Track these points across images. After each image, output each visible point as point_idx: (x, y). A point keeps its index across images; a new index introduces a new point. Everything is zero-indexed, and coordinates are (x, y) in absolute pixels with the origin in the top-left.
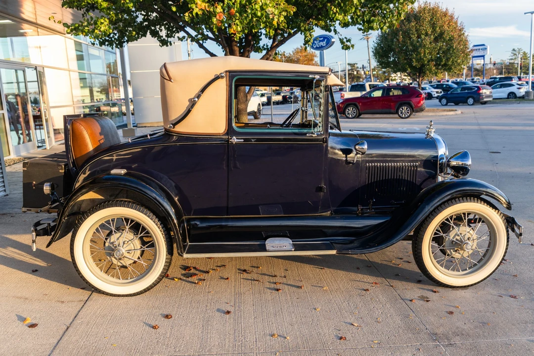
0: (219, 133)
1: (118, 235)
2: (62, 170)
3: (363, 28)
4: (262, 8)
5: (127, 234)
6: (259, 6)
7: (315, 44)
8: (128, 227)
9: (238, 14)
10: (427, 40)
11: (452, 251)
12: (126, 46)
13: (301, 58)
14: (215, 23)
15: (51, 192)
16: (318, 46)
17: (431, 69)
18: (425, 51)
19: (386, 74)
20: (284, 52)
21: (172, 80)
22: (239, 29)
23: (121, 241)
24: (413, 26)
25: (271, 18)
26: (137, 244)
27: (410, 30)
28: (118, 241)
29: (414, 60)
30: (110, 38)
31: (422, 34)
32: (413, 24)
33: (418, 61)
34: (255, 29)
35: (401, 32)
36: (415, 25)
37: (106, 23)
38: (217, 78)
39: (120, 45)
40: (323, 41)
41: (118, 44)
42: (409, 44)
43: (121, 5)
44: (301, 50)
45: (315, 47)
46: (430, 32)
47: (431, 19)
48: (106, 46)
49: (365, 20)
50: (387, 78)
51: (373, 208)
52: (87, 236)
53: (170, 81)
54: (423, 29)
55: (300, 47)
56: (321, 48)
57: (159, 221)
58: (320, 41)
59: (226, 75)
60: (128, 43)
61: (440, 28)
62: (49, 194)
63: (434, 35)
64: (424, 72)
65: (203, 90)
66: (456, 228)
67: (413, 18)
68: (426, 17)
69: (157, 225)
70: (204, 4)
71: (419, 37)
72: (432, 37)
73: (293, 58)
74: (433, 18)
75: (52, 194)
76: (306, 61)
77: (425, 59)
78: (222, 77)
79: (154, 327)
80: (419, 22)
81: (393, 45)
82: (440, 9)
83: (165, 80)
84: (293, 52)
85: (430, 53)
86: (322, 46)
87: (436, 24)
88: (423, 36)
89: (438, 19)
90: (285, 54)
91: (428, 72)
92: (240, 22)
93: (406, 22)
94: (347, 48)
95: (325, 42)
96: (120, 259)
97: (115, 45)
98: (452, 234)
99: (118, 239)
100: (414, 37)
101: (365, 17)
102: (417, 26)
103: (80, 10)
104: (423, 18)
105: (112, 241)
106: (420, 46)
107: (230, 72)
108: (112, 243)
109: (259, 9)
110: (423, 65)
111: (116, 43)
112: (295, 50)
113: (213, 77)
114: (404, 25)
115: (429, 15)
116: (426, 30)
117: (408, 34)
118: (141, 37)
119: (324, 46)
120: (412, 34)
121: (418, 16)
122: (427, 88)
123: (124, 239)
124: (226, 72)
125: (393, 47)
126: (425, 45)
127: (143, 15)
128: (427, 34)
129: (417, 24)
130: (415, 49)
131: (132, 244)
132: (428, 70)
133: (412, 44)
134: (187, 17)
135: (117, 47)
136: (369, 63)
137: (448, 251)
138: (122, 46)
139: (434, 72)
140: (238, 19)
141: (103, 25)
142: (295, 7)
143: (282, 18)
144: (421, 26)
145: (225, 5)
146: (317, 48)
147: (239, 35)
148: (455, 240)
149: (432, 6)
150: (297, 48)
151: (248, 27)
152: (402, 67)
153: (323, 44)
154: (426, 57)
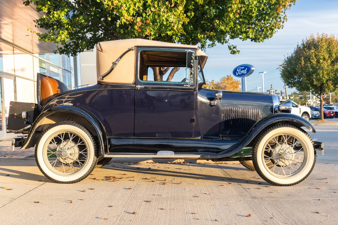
0: (130, 83)
1: (65, 143)
2: (33, 106)
3: (242, 37)
4: (167, 20)
5: (70, 143)
6: (165, 18)
7: (238, 72)
8: (71, 139)
9: (151, 24)
10: (325, 64)
11: (278, 160)
12: (79, 55)
13: (228, 86)
14: (136, 29)
15: (26, 117)
16: (240, 74)
17: (329, 87)
18: (323, 73)
19: (303, 100)
20: (213, 80)
21: (103, 51)
22: (152, 33)
23: (67, 147)
24: (313, 52)
25: (172, 25)
26: (76, 149)
27: (310, 56)
28: (65, 147)
29: (314, 80)
30: (67, 49)
31: (321, 59)
32: (312, 51)
33: (318, 80)
34: (163, 34)
35: (303, 58)
36: (314, 52)
37: (65, 33)
38: (129, 50)
39: (74, 54)
40: (244, 69)
41: (73, 53)
42: (309, 67)
43: (76, 21)
44: (228, 79)
45: (237, 74)
46: (327, 56)
47: (328, 47)
48: (65, 55)
49: (243, 31)
50: (304, 103)
51: (229, 137)
52: (46, 142)
53: (102, 51)
54: (321, 55)
55: (226, 76)
56: (242, 75)
57: (90, 134)
58: (242, 70)
59: (135, 49)
60: (80, 53)
61: (335, 54)
62: (25, 118)
63: (331, 59)
64: (324, 90)
65: (121, 57)
66: (280, 146)
67: (313, 46)
68: (323, 45)
69: (89, 137)
70: (129, 17)
71: (318, 62)
72: (329, 61)
73: (221, 85)
74: (330, 46)
75: (27, 118)
76: (232, 88)
77: (323, 79)
78: (133, 50)
79: (83, 191)
80: (318, 50)
81: (296, 68)
82: (336, 39)
83: (99, 51)
84: (220, 80)
85: (328, 74)
86: (243, 73)
87: (332, 51)
88: (321, 61)
89: (334, 47)
90: (214, 82)
91: (326, 89)
92: (153, 29)
93: (307, 49)
94: (234, 53)
95: (246, 70)
96: (65, 159)
97: (71, 54)
98: (277, 149)
99: (65, 146)
100: (314, 62)
101: (242, 29)
102: (316, 53)
103: (48, 29)
104: (321, 47)
105: (61, 147)
106: (319, 68)
107: (137, 47)
108: (61, 149)
109: (165, 20)
110: (323, 84)
111: (71, 53)
112: (222, 79)
113: (127, 50)
114: (306, 52)
115: (326, 44)
116: (324, 56)
117: (309, 59)
118: (90, 49)
119: (245, 74)
120: (312, 59)
121: (316, 45)
122: (335, 108)
123: (68, 146)
124: (135, 46)
125: (297, 69)
126: (323, 67)
127: (92, 34)
128: (324, 59)
129: (316, 51)
130: (315, 71)
131: (73, 149)
132: (327, 88)
133: (312, 67)
134: (118, 24)
135: (72, 55)
136: (285, 88)
137: (276, 161)
138: (75, 55)
139: (332, 89)
140: (152, 27)
141: (63, 34)
142: (188, 19)
143: (180, 26)
144: (319, 52)
145: (143, 19)
146: (239, 76)
147: (152, 38)
148: (279, 152)
149: (328, 37)
150: (224, 77)
151: (158, 32)
152: (305, 86)
153: (244, 72)
154: (324, 77)
